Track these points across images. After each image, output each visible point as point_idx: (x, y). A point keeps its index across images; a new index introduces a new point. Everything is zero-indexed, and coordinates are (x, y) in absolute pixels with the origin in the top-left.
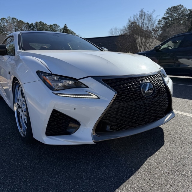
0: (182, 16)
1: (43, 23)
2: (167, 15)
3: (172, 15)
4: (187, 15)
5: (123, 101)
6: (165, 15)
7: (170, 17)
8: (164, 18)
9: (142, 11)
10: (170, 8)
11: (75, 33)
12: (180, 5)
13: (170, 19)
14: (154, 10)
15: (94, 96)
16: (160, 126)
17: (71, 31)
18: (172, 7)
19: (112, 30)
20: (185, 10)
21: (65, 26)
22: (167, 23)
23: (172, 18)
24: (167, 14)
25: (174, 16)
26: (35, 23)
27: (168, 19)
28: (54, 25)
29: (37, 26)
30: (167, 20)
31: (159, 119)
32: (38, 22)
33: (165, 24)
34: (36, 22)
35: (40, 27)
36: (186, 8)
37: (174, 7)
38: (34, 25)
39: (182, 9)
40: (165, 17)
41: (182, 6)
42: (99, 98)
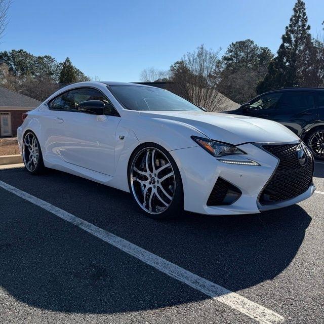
0: (252, 56)
1: (25, 52)
2: (230, 54)
3: (237, 54)
4: (259, 56)
5: (285, 168)
6: (226, 54)
7: (234, 57)
8: (225, 58)
9: (202, 48)
10: (234, 43)
11: (82, 73)
12: (249, 40)
13: (235, 60)
14: (220, 48)
15: (255, 164)
16: (298, 204)
17: (75, 69)
18: (237, 43)
19: (145, 71)
20: (256, 47)
21: (68, 60)
22: (229, 66)
23: (237, 58)
24: (231, 52)
25: (241, 55)
26: (11, 51)
27: (231, 59)
28: (46, 57)
29: (13, 58)
30: (230, 62)
31: (298, 195)
32: (17, 50)
33: (227, 67)
34: (13, 51)
35: (21, 58)
36: (258, 45)
37: (241, 42)
38: (9, 55)
39: (252, 46)
40: (226, 56)
41: (252, 42)
42: (259, 165)
